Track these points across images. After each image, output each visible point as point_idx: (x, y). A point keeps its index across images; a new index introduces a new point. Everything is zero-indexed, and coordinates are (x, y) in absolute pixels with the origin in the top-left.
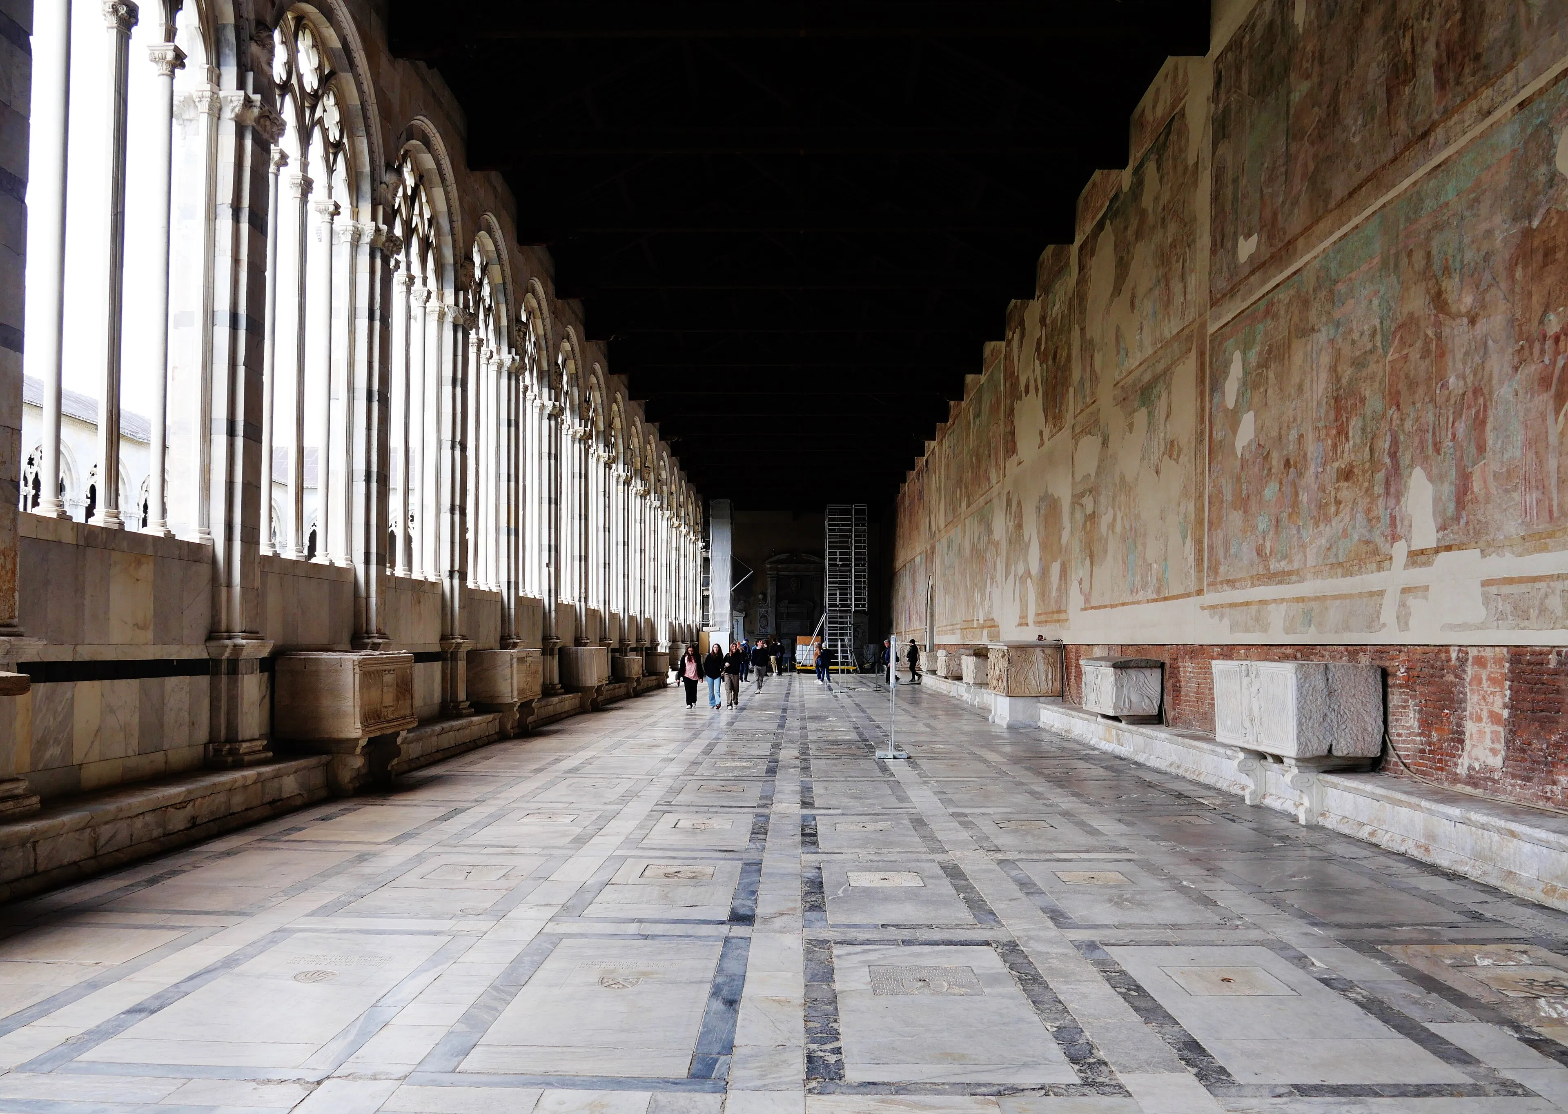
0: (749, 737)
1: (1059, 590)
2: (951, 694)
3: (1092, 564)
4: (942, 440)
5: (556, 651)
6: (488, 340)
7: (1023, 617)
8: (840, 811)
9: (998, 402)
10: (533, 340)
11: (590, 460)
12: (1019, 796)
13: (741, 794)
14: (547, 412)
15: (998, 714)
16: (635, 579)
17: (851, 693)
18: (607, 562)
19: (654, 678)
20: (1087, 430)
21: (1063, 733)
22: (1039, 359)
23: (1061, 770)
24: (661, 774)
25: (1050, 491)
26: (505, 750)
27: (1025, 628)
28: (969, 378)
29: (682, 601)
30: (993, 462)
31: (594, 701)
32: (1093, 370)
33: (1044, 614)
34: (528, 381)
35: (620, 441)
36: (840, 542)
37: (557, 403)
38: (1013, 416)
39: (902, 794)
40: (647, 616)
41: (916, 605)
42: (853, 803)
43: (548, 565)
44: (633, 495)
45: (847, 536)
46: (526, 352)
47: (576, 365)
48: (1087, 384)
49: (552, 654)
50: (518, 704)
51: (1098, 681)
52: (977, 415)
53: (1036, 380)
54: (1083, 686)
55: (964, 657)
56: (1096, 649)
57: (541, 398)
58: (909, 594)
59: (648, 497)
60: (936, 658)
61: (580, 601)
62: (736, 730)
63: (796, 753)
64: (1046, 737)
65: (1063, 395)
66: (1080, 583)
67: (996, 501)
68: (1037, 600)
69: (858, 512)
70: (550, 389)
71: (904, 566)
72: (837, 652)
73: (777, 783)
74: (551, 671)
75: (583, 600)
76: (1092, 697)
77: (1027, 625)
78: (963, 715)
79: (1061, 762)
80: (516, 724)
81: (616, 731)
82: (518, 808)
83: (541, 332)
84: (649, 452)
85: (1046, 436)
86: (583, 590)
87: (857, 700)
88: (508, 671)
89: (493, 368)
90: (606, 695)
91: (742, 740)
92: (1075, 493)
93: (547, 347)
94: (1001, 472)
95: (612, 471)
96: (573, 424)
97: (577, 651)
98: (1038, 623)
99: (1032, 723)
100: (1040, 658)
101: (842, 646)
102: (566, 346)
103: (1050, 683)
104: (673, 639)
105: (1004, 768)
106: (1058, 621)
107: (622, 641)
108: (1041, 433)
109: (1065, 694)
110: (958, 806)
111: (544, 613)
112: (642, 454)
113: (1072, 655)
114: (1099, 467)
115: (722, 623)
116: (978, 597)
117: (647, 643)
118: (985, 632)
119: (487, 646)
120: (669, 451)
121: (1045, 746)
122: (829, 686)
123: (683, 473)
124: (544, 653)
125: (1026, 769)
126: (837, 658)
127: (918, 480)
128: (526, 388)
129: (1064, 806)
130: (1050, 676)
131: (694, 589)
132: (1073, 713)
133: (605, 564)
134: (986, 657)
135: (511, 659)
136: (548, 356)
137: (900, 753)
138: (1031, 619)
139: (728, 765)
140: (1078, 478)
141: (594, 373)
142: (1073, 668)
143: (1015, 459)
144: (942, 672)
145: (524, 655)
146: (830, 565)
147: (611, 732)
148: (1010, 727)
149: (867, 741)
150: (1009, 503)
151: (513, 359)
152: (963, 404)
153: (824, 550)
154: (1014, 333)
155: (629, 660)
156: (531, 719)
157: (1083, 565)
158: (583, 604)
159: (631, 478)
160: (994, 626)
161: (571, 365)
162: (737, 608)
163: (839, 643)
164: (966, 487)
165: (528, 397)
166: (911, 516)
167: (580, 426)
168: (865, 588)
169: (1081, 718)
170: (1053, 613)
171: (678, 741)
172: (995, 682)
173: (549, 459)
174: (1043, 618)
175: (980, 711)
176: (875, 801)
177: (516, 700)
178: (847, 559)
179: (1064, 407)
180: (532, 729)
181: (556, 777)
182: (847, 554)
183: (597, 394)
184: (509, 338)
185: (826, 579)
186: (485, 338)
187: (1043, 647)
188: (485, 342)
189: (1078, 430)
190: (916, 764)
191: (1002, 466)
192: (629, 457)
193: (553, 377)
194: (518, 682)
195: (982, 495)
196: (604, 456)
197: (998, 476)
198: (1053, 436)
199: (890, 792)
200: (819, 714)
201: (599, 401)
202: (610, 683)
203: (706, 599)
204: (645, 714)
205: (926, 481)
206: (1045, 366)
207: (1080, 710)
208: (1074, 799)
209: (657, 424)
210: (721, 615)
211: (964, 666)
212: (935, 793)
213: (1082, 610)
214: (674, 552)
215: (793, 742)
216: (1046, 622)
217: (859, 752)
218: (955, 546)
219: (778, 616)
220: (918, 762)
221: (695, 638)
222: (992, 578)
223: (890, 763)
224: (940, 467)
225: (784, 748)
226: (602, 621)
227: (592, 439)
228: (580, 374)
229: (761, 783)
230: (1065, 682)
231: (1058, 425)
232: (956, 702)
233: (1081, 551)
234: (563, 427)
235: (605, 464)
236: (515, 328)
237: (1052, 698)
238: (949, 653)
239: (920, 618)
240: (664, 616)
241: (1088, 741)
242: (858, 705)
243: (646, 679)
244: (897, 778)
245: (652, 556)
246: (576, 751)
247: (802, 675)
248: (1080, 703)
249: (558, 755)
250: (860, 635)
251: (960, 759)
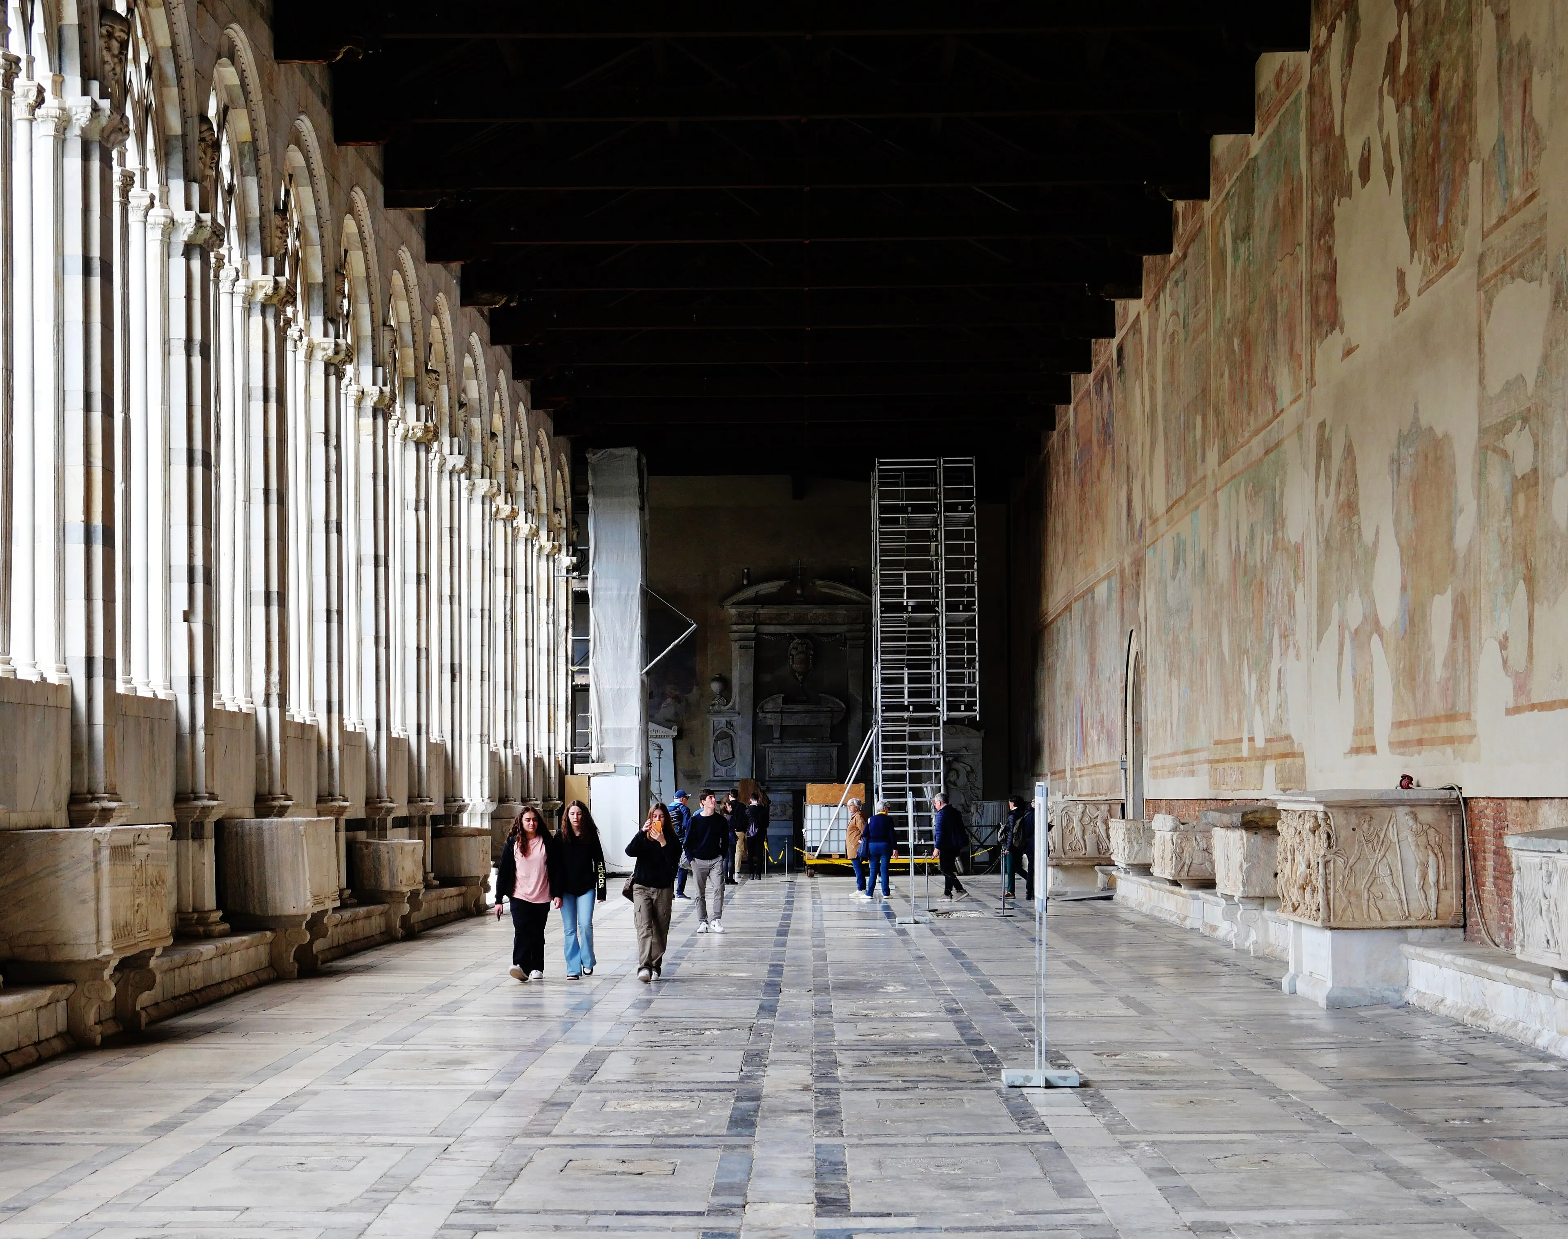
0: (688, 1038)
1: (1451, 662)
2: (1188, 924)
3: (1531, 598)
4: (1156, 297)
5: (209, 828)
6: (31, 61)
7: (1364, 730)
8: (912, 1222)
9: (1294, 202)
10: (144, 59)
11: (289, 356)
12: (1360, 1179)
13: (668, 1181)
14: (181, 237)
15: (1306, 971)
16: (404, 647)
17: (940, 923)
18: (334, 607)
19: (453, 891)
20: (1516, 267)
21: (1468, 1019)
22: (1393, 93)
23: (1463, 1113)
24: (470, 1133)
25: (1424, 422)
26: (82, 1077)
27: (1369, 758)
28: (1222, 143)
29: (521, 702)
30: (1283, 350)
31: (304, 952)
32: (1528, 120)
33: (1416, 722)
34: (132, 162)
35: (365, 310)
36: (911, 550)
37: (206, 217)
38: (1332, 235)
39: (1068, 1176)
40: (435, 738)
41: (1098, 703)
42: (943, 1200)
43: (187, 617)
44: (398, 439)
45: (926, 536)
46: (126, 90)
47: (252, 121)
48: (1514, 153)
49: (198, 835)
50: (114, 963)
51: (1552, 890)
52: (1243, 235)
53: (1386, 147)
54: (1515, 901)
55: (1218, 833)
56: (1545, 809)
57: (165, 204)
58: (1080, 677)
59: (435, 445)
60: (1148, 835)
61: (267, 703)
62: (654, 1020)
63: (804, 1075)
64: (1426, 1030)
65: (1454, 185)
66: (1504, 645)
67: (1290, 446)
68: (1396, 688)
69: (951, 476)
70: (189, 179)
71: (1068, 608)
72: (904, 821)
73: (756, 1151)
74: (197, 882)
75: (275, 701)
76: (1538, 928)
77: (1373, 750)
78: (1218, 975)
79: (1462, 1092)
80: (108, 1012)
81: (356, 1026)
82: (111, 1225)
83: (163, 39)
84: (436, 336)
85: (1413, 282)
86: (275, 678)
87: (957, 941)
88: (87, 882)
89: (45, 130)
90: (334, 935)
91: (671, 1044)
92: (1486, 424)
93: (179, 78)
94: (1304, 374)
95: (345, 381)
96: (246, 266)
97: (260, 831)
98: (1400, 746)
99: (1387, 993)
100: (1406, 833)
101: (918, 806)
102: (227, 74)
103: (1432, 893)
104: (501, 796)
105: (1321, 1108)
106: (1450, 740)
107: (372, 801)
108: (1401, 277)
109: (1471, 921)
110: (1204, 1206)
111: (179, 736)
112: (420, 338)
113: (1487, 825)
114: (1546, 358)
115: (620, 753)
116: (1250, 684)
117: (436, 807)
118: (1270, 768)
119: (34, 819)
120: (486, 329)
121: (1424, 1053)
122: (887, 907)
123: (520, 386)
124: (178, 832)
125: (1377, 1109)
126: (904, 836)
127: (1099, 392)
128: (128, 180)
129: (1474, 1204)
130: (1432, 877)
131: (552, 670)
132: (1492, 969)
133: (329, 611)
134: (1273, 830)
135: (97, 852)
136: (182, 100)
137: (1062, 1072)
138: (1382, 735)
139: (636, 1107)
140: (1495, 387)
141: (297, 140)
142: (1490, 856)
143: (1336, 341)
144: (1163, 869)
145: (128, 839)
146: (886, 608)
147: (346, 1029)
148: (1335, 1006)
149: (981, 1042)
150: (1323, 451)
151: (95, 108)
152: (1208, 207)
153: (869, 573)
154: (1332, 29)
155: (391, 848)
156: (145, 998)
157: (1509, 601)
158: (275, 710)
159: (393, 399)
160: (1293, 755)
161: (240, 121)
162: (659, 716)
163: (910, 800)
164: (1218, 413)
165: (133, 202)
166: (1082, 483)
167: (265, 272)
168: (971, 662)
169: (1511, 981)
170: (1437, 719)
171: (512, 1048)
172: (1295, 894)
173: (189, 355)
174: (1412, 733)
175: (1259, 965)
176: (1000, 1196)
177: (108, 951)
178: (926, 593)
179: (1457, 211)
180: (152, 1022)
181: (209, 1144)
182: (927, 579)
183: (306, 192)
184: (84, 56)
185: (877, 644)
186: (23, 56)
187: (1413, 804)
188: (23, 65)
189: (1491, 269)
190: (1102, 1099)
191: (1305, 360)
192: (386, 348)
193: (197, 152)
194: (114, 909)
195: (1257, 432)
196: (325, 345)
197: (1296, 384)
198: (1431, 282)
199: (1038, 1173)
200: (860, 976)
201: (311, 210)
202: (344, 906)
203: (580, 694)
204: (430, 981)
205: (1118, 397)
206: (1408, 110)
207: (1509, 961)
208: (1497, 1185)
209: (456, 266)
210: (619, 733)
211: (1218, 854)
212: (1152, 1173)
213: (1509, 712)
214: (500, 580)
215: (795, 1047)
216: (1420, 742)
217: (960, 1072)
218: (1192, 559)
219: (759, 733)
220: (1106, 1094)
221: (555, 792)
222: (1284, 637)
223: (1038, 1098)
224: (1151, 363)
225: (774, 1062)
226: (323, 752)
227: (294, 303)
228: (264, 144)
229: (717, 1154)
230: (1471, 891)
231: (1443, 255)
232: (1200, 943)
233: (1503, 566)
234: (222, 274)
235: (328, 365)
236: (97, 30)
237: (1439, 932)
238: (1181, 824)
239: (1109, 736)
240: (476, 739)
241: (1530, 1038)
242: (957, 954)
243: (434, 893)
244: (1056, 1135)
245: (446, 591)
246: (258, 1076)
247: (822, 880)
248: (1509, 944)
249: (212, 1088)
250: (962, 781)
251: (1210, 1085)
